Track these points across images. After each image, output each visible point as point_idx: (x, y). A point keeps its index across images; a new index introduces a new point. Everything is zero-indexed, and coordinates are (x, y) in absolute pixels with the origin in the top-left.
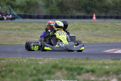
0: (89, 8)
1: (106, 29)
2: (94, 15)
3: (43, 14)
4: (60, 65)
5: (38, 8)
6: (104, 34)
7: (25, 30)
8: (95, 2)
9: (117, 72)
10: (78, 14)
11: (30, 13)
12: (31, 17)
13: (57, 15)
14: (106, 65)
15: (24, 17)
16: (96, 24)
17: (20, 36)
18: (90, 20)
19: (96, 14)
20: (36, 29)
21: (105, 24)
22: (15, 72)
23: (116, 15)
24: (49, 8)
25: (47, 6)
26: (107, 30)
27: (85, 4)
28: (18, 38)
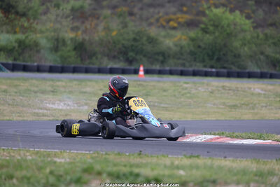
0: (131, 54)
1: (165, 94)
2: (142, 68)
3: (48, 64)
4: (98, 167)
5: (38, 51)
6: (161, 103)
7: (16, 93)
8: (143, 44)
9: (202, 182)
10: (111, 65)
11: (24, 61)
12: (25, 69)
13: (73, 65)
14: (178, 168)
15: (13, 68)
16: (144, 84)
17: (9, 105)
18: (134, 77)
19: (144, 67)
20: (36, 92)
21: (161, 85)
22: (17, 179)
23: (180, 68)
24: (59, 53)
25: (56, 49)
26: (165, 96)
27: (125, 47)
28: (5, 108)
